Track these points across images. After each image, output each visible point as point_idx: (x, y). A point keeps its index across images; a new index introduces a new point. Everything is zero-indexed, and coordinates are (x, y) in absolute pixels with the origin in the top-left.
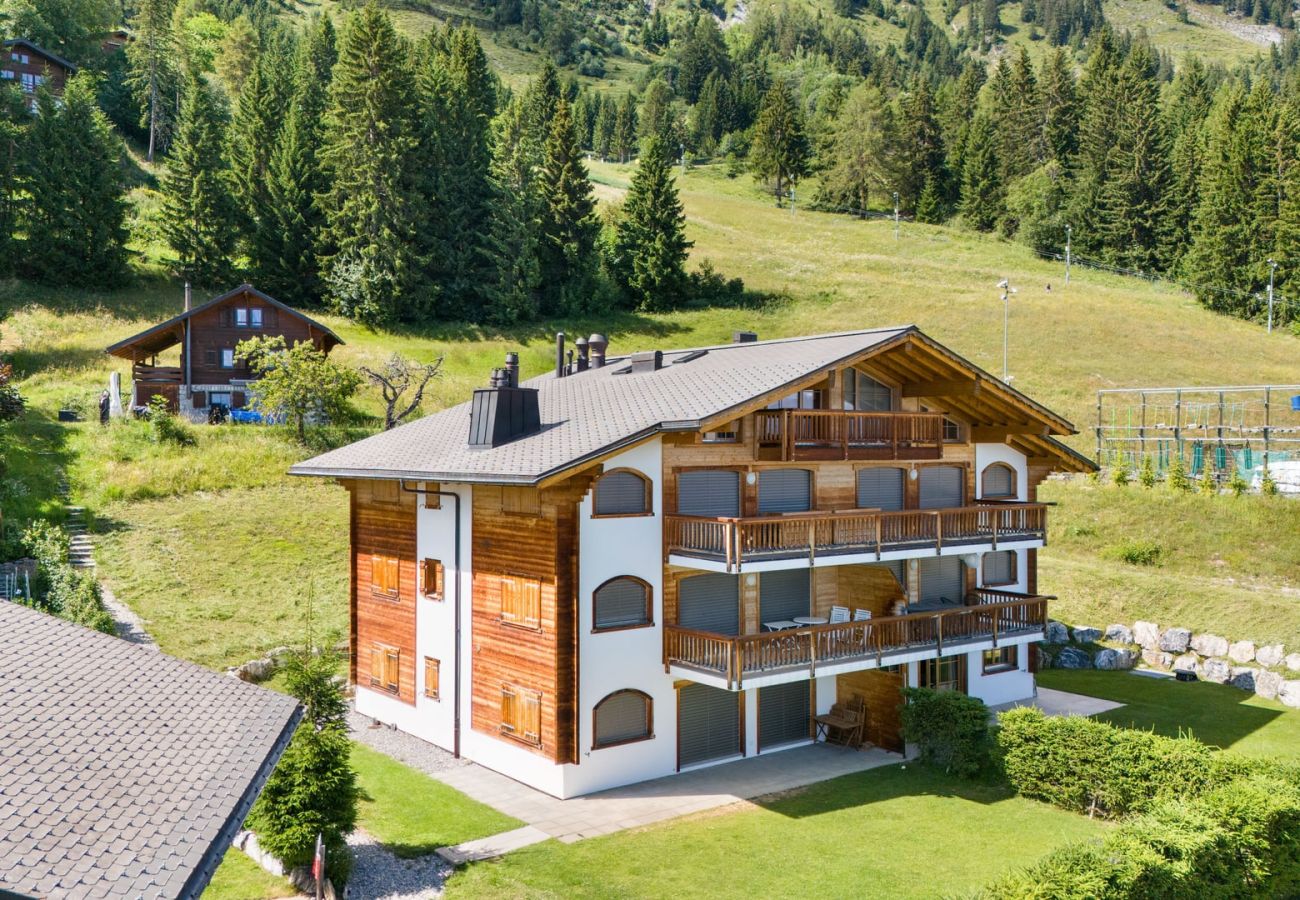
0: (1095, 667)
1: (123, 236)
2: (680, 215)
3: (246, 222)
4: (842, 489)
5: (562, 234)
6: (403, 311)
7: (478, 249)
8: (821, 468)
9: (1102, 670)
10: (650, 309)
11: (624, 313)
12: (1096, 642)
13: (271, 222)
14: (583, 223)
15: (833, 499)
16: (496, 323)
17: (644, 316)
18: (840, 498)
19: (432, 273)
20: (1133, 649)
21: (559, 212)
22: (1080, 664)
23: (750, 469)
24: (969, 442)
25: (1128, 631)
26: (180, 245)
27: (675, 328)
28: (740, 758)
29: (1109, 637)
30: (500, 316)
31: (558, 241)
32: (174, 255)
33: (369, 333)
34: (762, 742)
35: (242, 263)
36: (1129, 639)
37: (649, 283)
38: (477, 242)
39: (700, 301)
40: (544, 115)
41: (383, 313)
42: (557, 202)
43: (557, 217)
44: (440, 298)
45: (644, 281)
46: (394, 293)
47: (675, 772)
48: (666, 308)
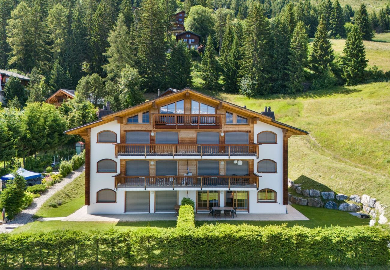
0: (338, 209)
1: (191, 78)
2: (364, 51)
3: (222, 71)
4: (190, 138)
5: (319, 63)
6: (260, 92)
7: (286, 71)
8: (181, 131)
9: (340, 211)
10: (349, 85)
11: (340, 87)
12: (345, 200)
13: (229, 70)
14: (326, 58)
15: (186, 141)
16: (289, 94)
17: (347, 87)
18: (189, 141)
19: (272, 80)
20: (359, 205)
21: (317, 56)
22: (333, 207)
23: (152, 131)
24: (250, 124)
25: (359, 198)
26: (205, 79)
27: (355, 91)
28: (148, 213)
29: (351, 199)
30: (289, 91)
31: (317, 65)
32: (204, 82)
33: (248, 99)
34: (156, 210)
35: (221, 82)
36: (358, 201)
37: (349, 76)
38: (285, 69)
39: (369, 81)
40: (360, 22)
41: (252, 93)
42: (317, 53)
43: (317, 58)
44: (273, 87)
45: (347, 75)
46: (256, 87)
47: (124, 213)
48: (355, 84)
